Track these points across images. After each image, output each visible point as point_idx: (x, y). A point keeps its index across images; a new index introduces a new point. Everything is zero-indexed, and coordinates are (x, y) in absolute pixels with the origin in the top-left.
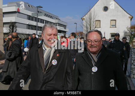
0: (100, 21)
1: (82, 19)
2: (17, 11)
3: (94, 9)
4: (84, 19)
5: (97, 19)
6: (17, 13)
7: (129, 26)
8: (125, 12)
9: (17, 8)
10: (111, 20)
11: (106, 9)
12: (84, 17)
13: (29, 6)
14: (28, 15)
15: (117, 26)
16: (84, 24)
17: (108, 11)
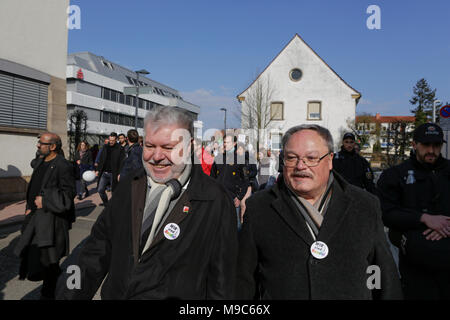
0: (282, 103)
1: (240, 99)
2: (76, 77)
3: (269, 76)
4: (244, 98)
5: (275, 100)
6: (77, 83)
7: (353, 118)
8: (342, 82)
9: (77, 68)
10: (310, 102)
11: (297, 74)
12: (245, 95)
13: (106, 64)
14: (102, 87)
15: (323, 117)
16: (243, 110)
17: (303, 79)
